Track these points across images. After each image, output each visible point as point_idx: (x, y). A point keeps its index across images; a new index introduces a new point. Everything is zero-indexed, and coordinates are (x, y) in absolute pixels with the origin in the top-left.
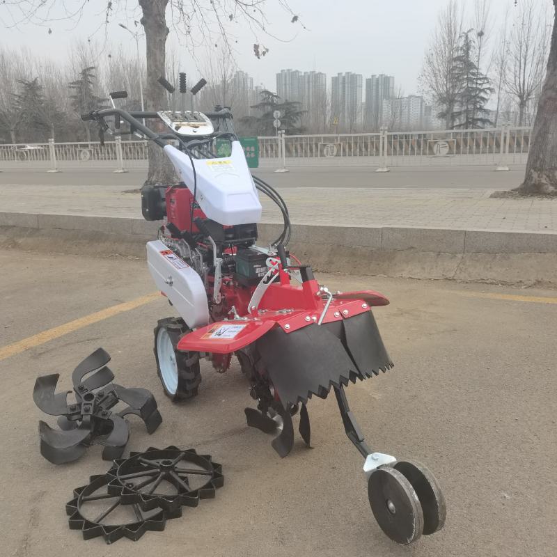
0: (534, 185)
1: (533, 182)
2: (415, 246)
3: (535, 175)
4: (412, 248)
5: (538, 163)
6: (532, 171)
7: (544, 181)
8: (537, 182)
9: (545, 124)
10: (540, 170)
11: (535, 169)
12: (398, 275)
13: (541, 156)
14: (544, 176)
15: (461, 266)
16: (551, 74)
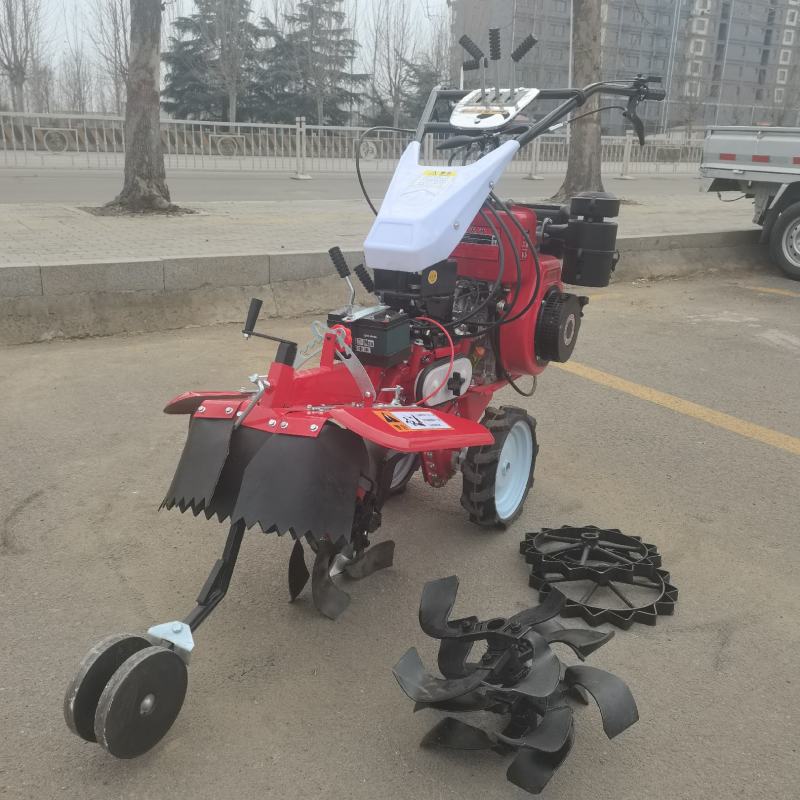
0: (144, 198)
1: (142, 194)
2: (210, 280)
3: (143, 184)
4: (207, 284)
5: (145, 167)
6: (137, 178)
7: (155, 193)
8: (147, 194)
9: (144, 116)
10: (148, 177)
11: (141, 176)
12: (213, 322)
13: (147, 160)
14: (154, 186)
15: (278, 299)
16: (140, 48)
